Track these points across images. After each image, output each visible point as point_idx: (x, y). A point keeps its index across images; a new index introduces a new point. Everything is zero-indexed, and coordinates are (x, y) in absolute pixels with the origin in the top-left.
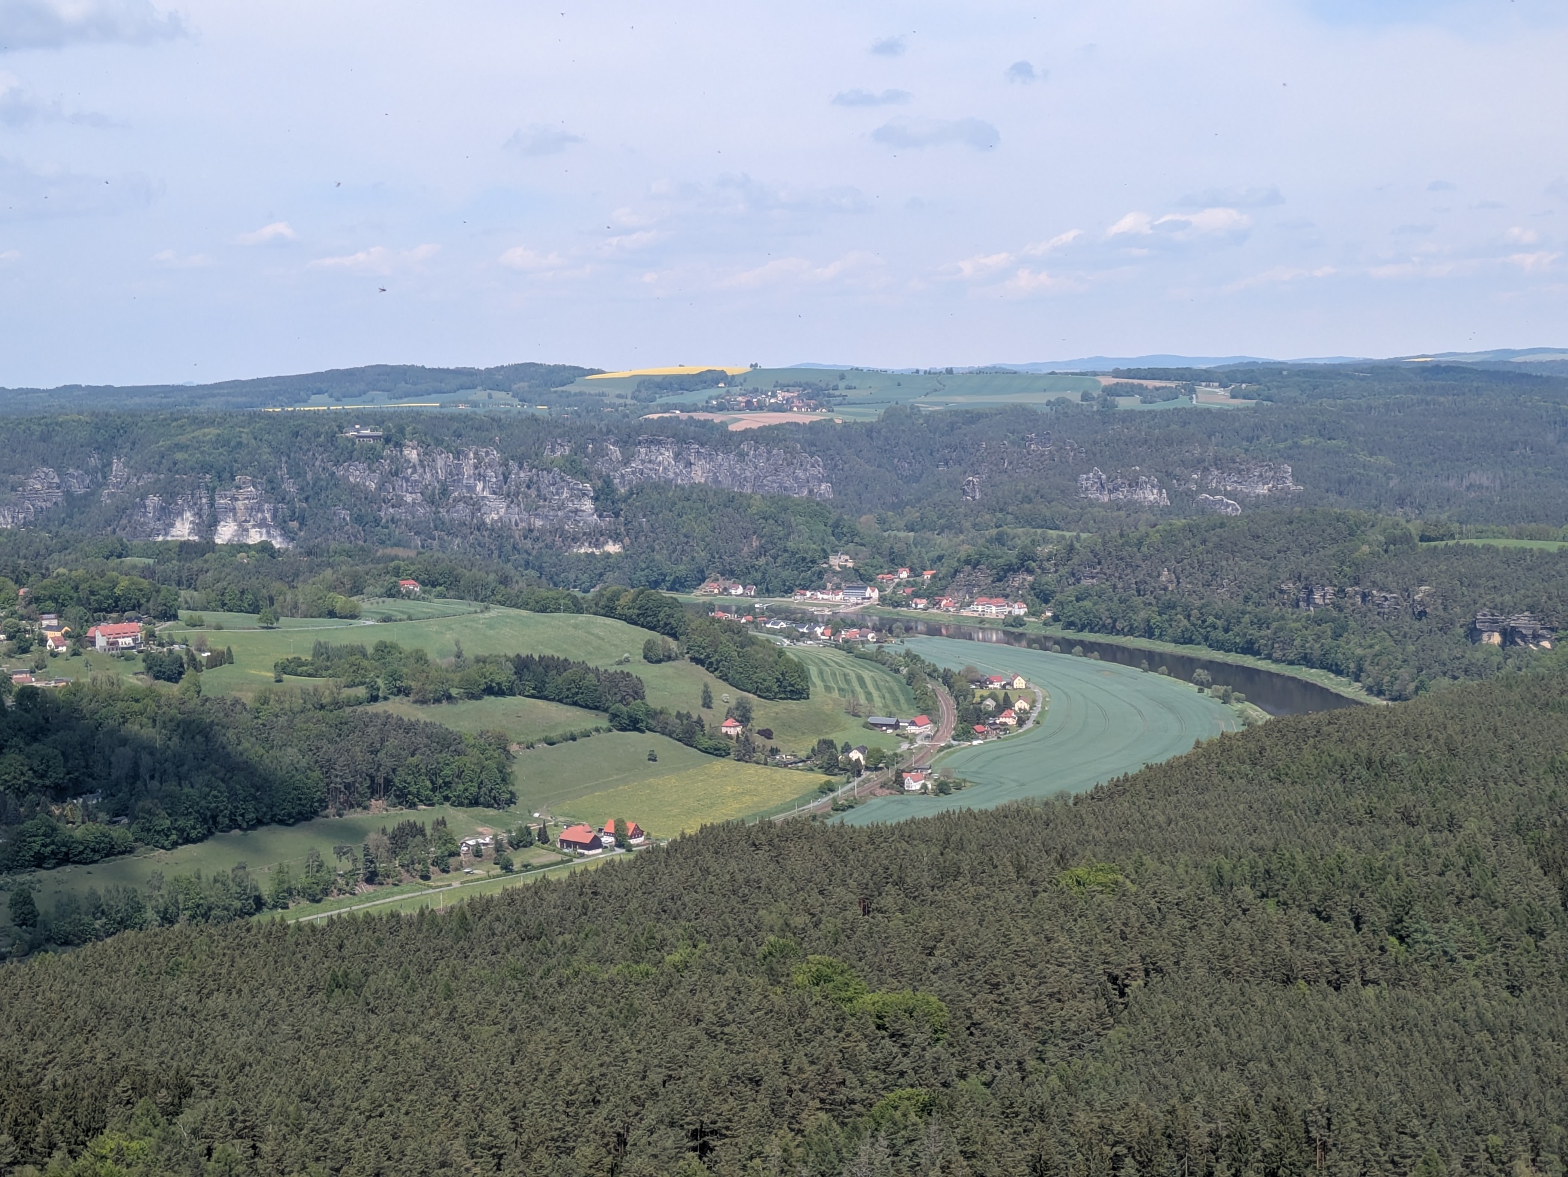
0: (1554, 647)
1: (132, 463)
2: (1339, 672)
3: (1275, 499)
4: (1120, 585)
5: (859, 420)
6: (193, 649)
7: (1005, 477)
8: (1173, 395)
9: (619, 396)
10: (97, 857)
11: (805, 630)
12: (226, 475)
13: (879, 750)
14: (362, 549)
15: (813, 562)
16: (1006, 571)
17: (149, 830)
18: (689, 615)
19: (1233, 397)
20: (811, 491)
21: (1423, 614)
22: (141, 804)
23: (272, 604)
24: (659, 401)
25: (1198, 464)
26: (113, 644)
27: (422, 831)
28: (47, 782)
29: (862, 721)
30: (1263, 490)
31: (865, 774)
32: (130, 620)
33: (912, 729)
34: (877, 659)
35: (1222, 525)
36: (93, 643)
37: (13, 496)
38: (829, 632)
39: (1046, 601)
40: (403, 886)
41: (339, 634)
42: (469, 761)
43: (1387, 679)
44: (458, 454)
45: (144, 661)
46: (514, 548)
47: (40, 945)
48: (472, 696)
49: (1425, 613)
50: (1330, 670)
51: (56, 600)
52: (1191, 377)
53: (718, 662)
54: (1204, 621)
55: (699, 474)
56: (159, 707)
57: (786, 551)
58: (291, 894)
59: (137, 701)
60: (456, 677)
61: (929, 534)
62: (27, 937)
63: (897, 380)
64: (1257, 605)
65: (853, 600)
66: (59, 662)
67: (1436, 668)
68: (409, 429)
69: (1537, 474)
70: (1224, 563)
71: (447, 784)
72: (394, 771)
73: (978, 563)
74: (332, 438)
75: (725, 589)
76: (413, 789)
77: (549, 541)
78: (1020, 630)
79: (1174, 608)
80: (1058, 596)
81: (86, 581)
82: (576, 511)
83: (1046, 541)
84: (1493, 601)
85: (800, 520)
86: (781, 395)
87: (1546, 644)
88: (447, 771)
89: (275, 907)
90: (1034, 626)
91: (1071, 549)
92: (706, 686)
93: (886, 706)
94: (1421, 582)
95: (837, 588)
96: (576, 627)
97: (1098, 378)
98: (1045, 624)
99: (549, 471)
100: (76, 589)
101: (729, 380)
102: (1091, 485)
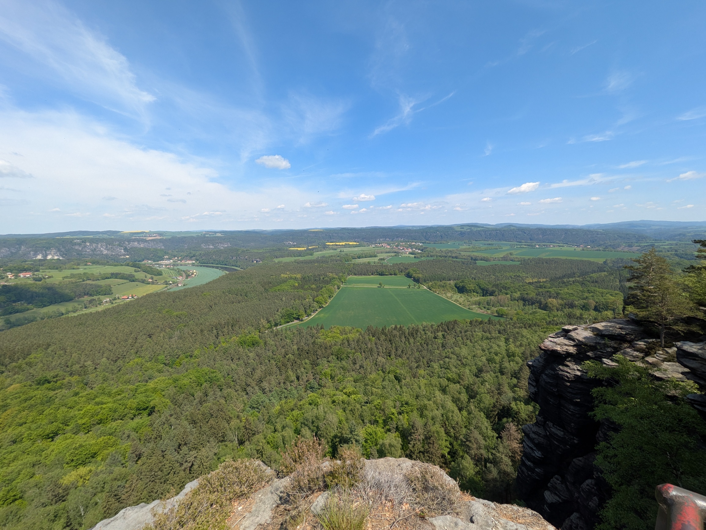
1: (26, 247)
4: (208, 258)
5: (168, 238)
6: (44, 276)
7: (190, 245)
9: (127, 235)
10: (24, 311)
11: (161, 266)
12: (49, 248)
13: (174, 281)
14: (79, 259)
15: (162, 257)
16: (192, 257)
17: (37, 305)
20: (161, 248)
22: (34, 301)
23: (61, 268)
24: (134, 236)
25: (217, 243)
26: (25, 276)
27: (95, 300)
28: (11, 300)
29: (171, 278)
30: (226, 246)
31: (172, 285)
32: (28, 272)
33: (179, 278)
34: (173, 269)
35: (221, 250)
36: (20, 276)
38: (165, 266)
39: (198, 260)
40: (92, 308)
42: (103, 289)
43: (243, 267)
44: (97, 244)
45: (33, 278)
47: (12, 327)
48: (103, 279)
49: (247, 259)
50: (236, 267)
52: (216, 232)
53: (147, 271)
54: (219, 262)
55: (142, 246)
57: (157, 256)
58: (69, 312)
61: (179, 253)
62: (9, 326)
64: (226, 260)
65: (169, 262)
66: (12, 280)
67: (249, 265)
68: (87, 240)
69: (258, 243)
70: (222, 255)
71: (100, 292)
72: (89, 291)
73: (187, 256)
74: (71, 242)
75: (148, 261)
76: (93, 294)
77: (116, 256)
79: (215, 260)
81: (17, 266)
82: (120, 252)
83: (197, 253)
84: (255, 258)
85: (159, 251)
86: (155, 235)
87: (261, 262)
89: (66, 314)
90: (196, 264)
91: (201, 254)
92: (146, 275)
93: (175, 275)
94: (246, 256)
95: (166, 260)
96: (122, 268)
99: (115, 246)
101: (146, 233)
102: (203, 246)
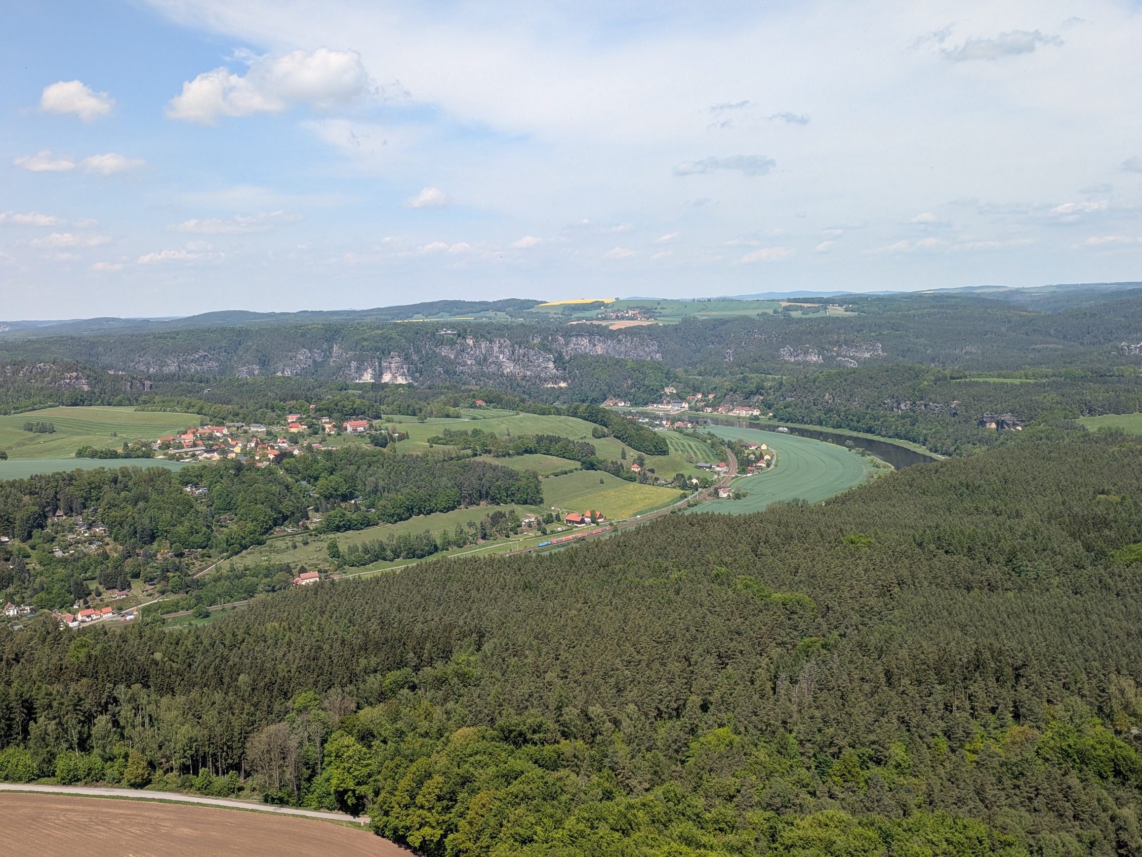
0: (1023, 429)
1: (343, 347)
2: (915, 441)
3: (872, 360)
4: (805, 400)
5: (671, 324)
6: (390, 432)
7: (743, 350)
8: (817, 310)
9: (555, 314)
10: (363, 527)
11: (657, 422)
12: (386, 352)
13: (706, 479)
14: (454, 386)
15: (657, 390)
16: (750, 395)
17: (384, 515)
18: (612, 416)
19: (846, 311)
20: (652, 357)
21: (955, 414)
22: (380, 503)
23: (421, 412)
24: (574, 316)
25: (837, 343)
26: (355, 430)
27: (504, 515)
28: (339, 493)
29: (694, 465)
30: (867, 355)
31: (700, 490)
32: (362, 419)
33: (718, 469)
34: (694, 436)
35: (854, 372)
36: (346, 430)
37: (291, 362)
38: (669, 423)
39: (770, 408)
40: (498, 540)
41: (455, 425)
42: (523, 483)
43: (939, 444)
44: (491, 342)
45: (370, 438)
46: (518, 385)
47: (342, 566)
48: (519, 454)
49: (957, 414)
50: (910, 440)
51: (328, 410)
52: (826, 302)
53: (627, 438)
54: (847, 418)
55: (599, 350)
56: (385, 459)
57: (644, 385)
58: (449, 544)
59: (374, 456)
60: (511, 445)
61: (709, 377)
62: (336, 563)
63: (684, 304)
64: (873, 409)
65: (676, 408)
66: (332, 438)
67: (965, 440)
68: (469, 330)
69: (998, 347)
70: (856, 390)
71: (513, 494)
72: (490, 488)
73: (736, 391)
74: (434, 335)
75: (616, 404)
76: (498, 496)
77: (533, 381)
78: (758, 422)
79: (832, 411)
80: (775, 406)
81: (341, 401)
82: (546, 368)
83: (768, 380)
84: (992, 408)
85: (650, 371)
86: (631, 313)
87: (1020, 428)
88: (513, 488)
89: (443, 550)
90: (764, 420)
91: (781, 384)
92: (623, 449)
93: (704, 458)
94: (954, 399)
95: (669, 403)
96: (560, 421)
97: (780, 303)
98: (769, 419)
99: (533, 349)
100: (336, 405)
101: (606, 306)
102: (786, 354)
